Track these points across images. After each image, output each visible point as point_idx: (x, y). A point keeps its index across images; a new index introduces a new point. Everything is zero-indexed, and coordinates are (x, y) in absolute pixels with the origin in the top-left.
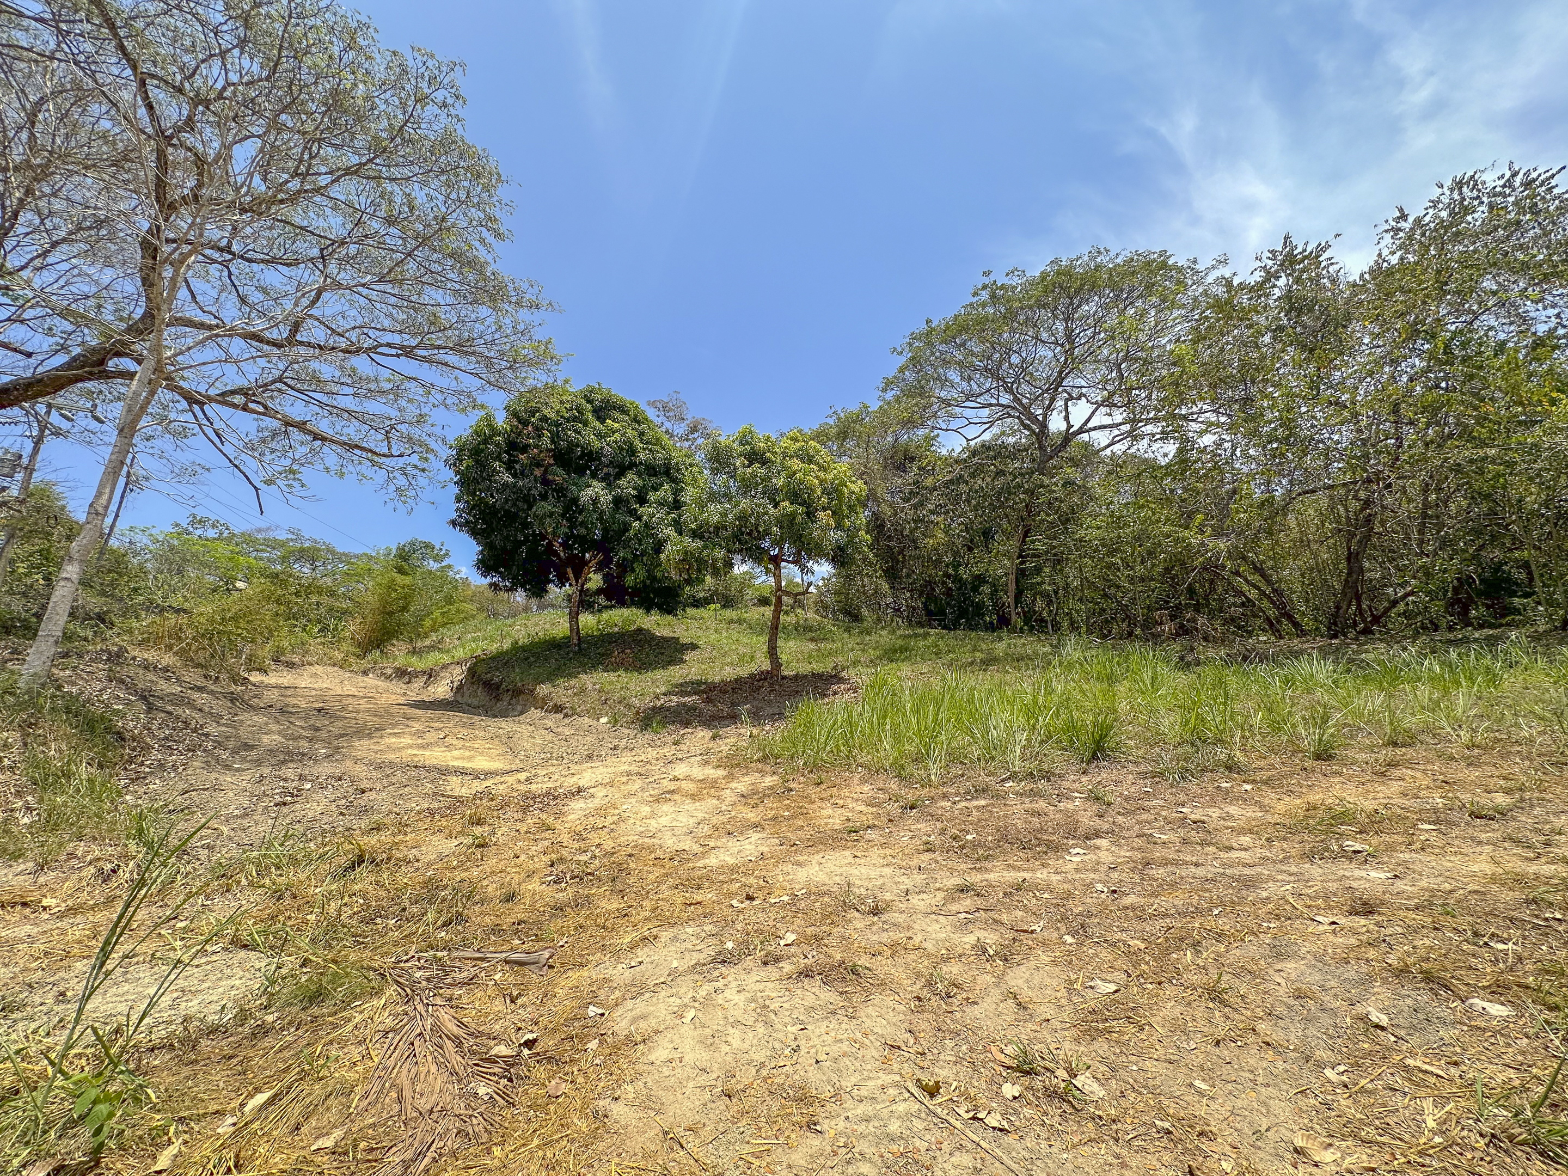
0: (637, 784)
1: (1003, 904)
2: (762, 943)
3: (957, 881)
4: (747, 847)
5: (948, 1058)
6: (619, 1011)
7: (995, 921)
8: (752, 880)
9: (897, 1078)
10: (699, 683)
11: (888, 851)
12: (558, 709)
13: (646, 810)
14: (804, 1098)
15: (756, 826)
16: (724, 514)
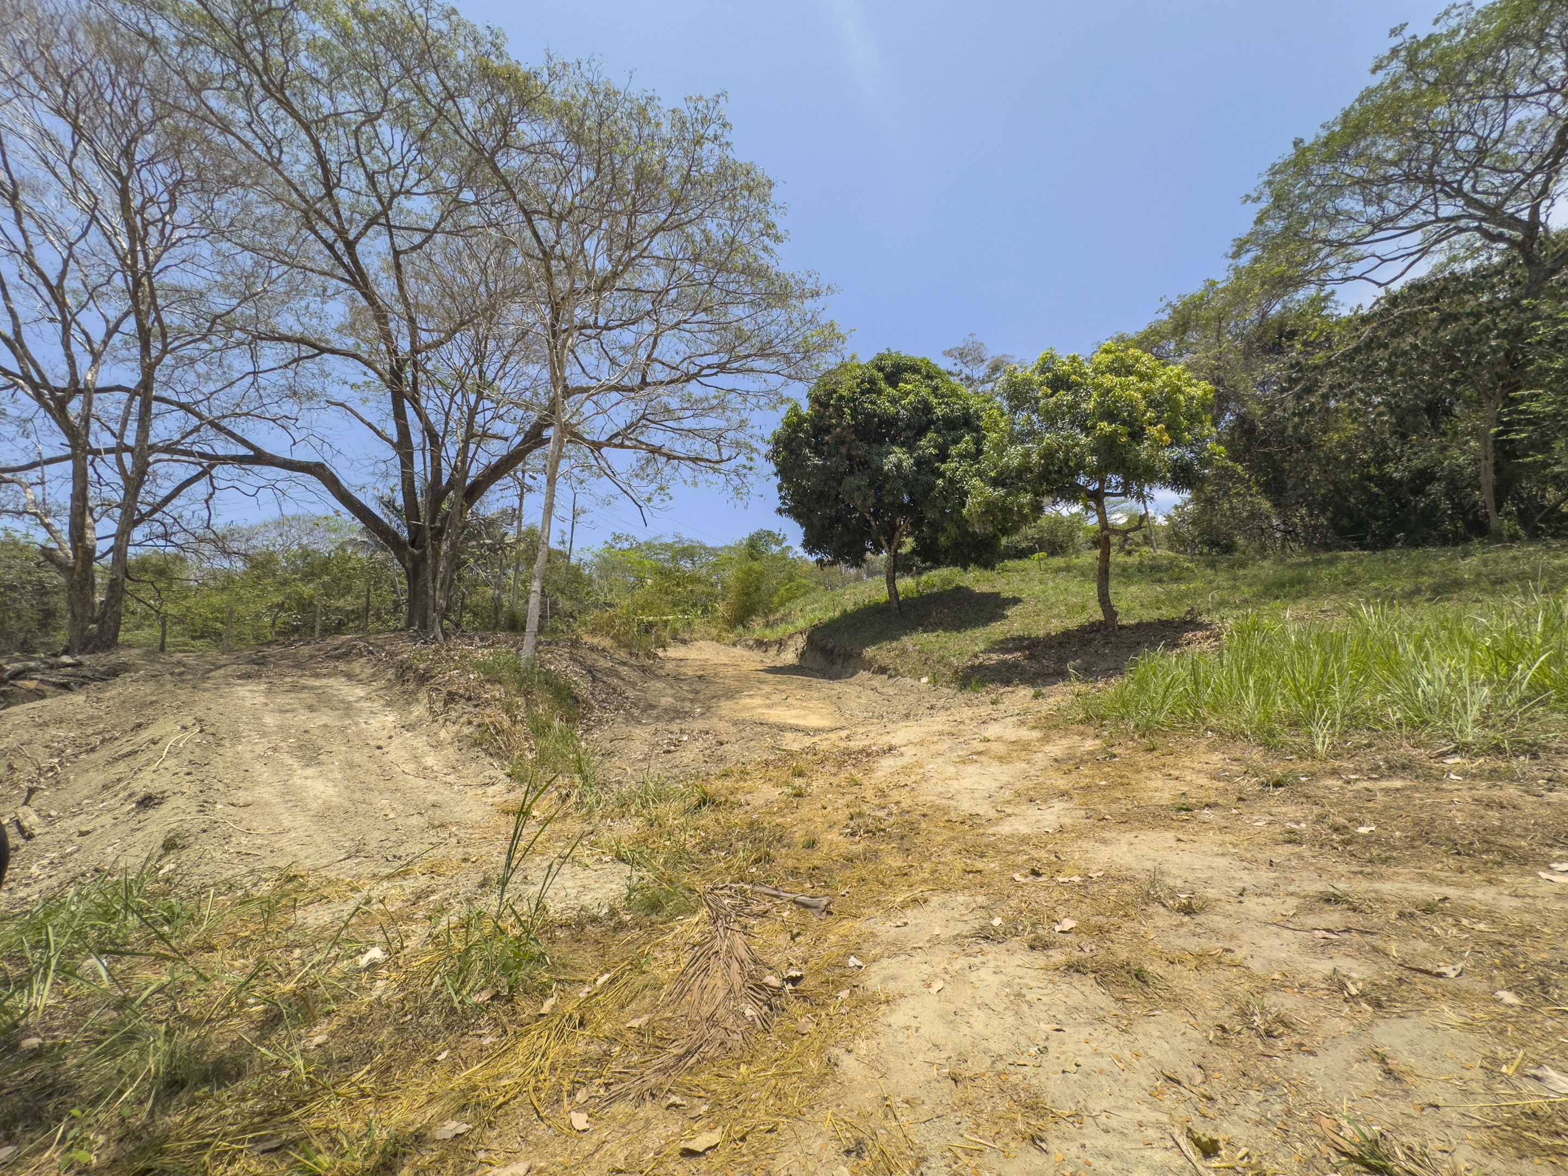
0: (948, 742)
1: (1394, 927)
2: (1033, 925)
3: (1320, 886)
4: (1048, 817)
5: (1249, 1114)
6: (875, 967)
7: (1375, 949)
8: (1042, 854)
9: (1165, 1118)
10: (1021, 639)
11: (1228, 838)
12: (882, 670)
13: (951, 770)
14: (1034, 1106)
15: (1063, 794)
16: (1027, 454)
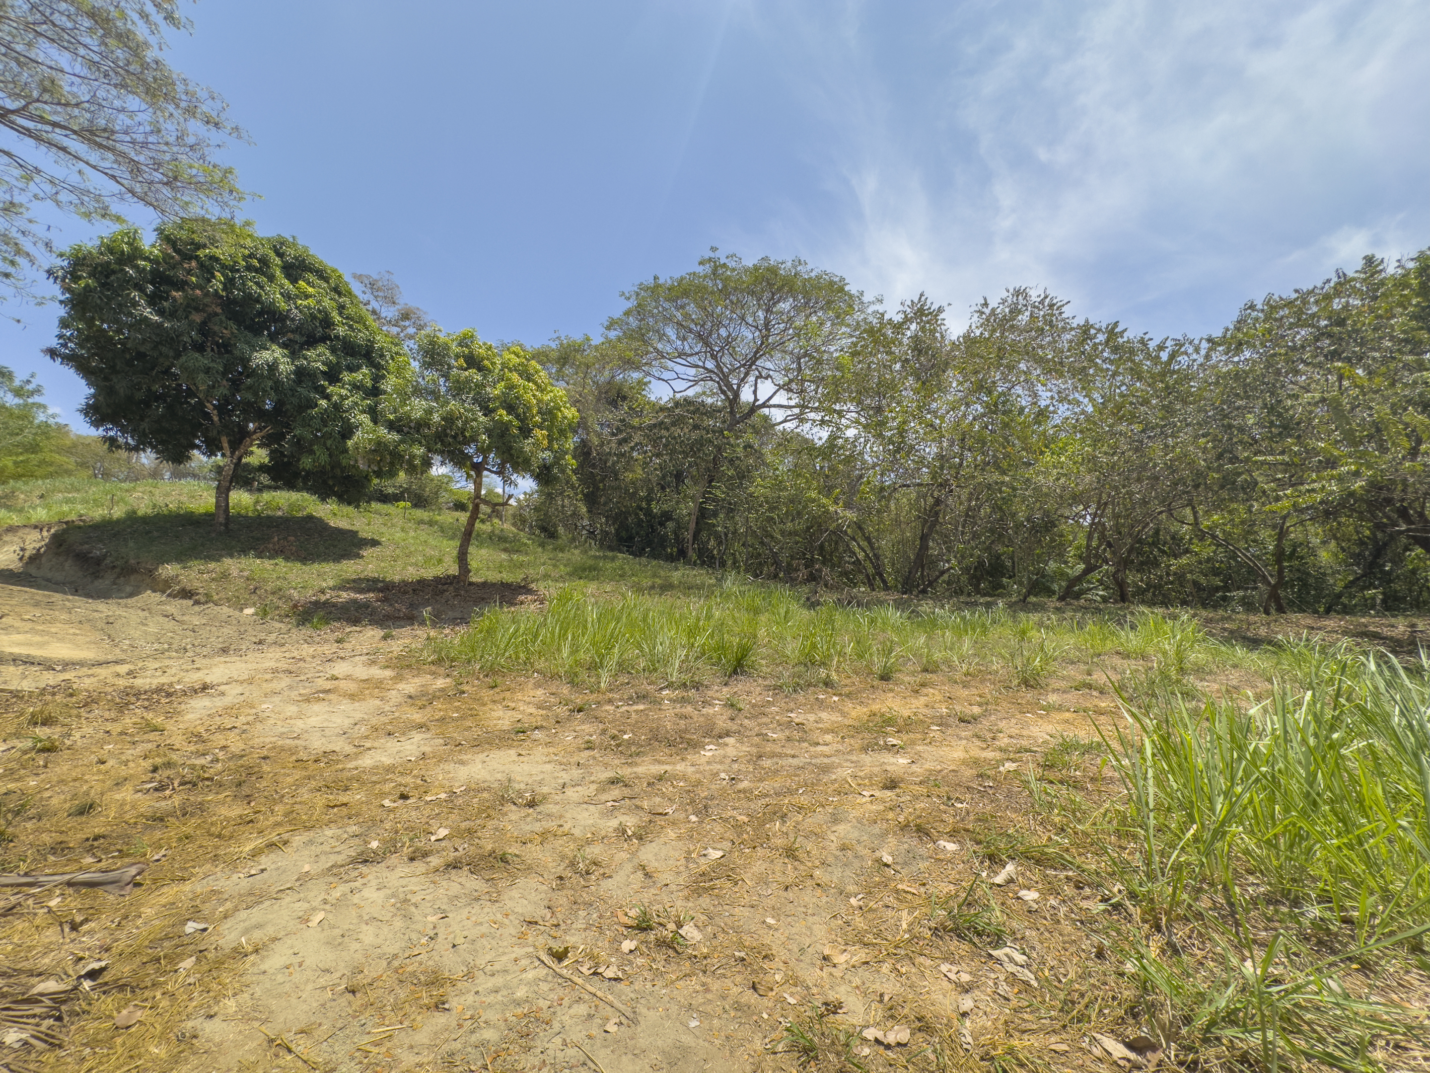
0: (285, 681)
1: (645, 792)
2: (411, 840)
3: (610, 774)
4: (408, 747)
5: (579, 926)
7: (637, 807)
8: (409, 779)
9: (531, 949)
10: (375, 581)
11: (551, 750)
13: (292, 709)
14: (435, 980)
15: (421, 726)
16: (429, 412)
